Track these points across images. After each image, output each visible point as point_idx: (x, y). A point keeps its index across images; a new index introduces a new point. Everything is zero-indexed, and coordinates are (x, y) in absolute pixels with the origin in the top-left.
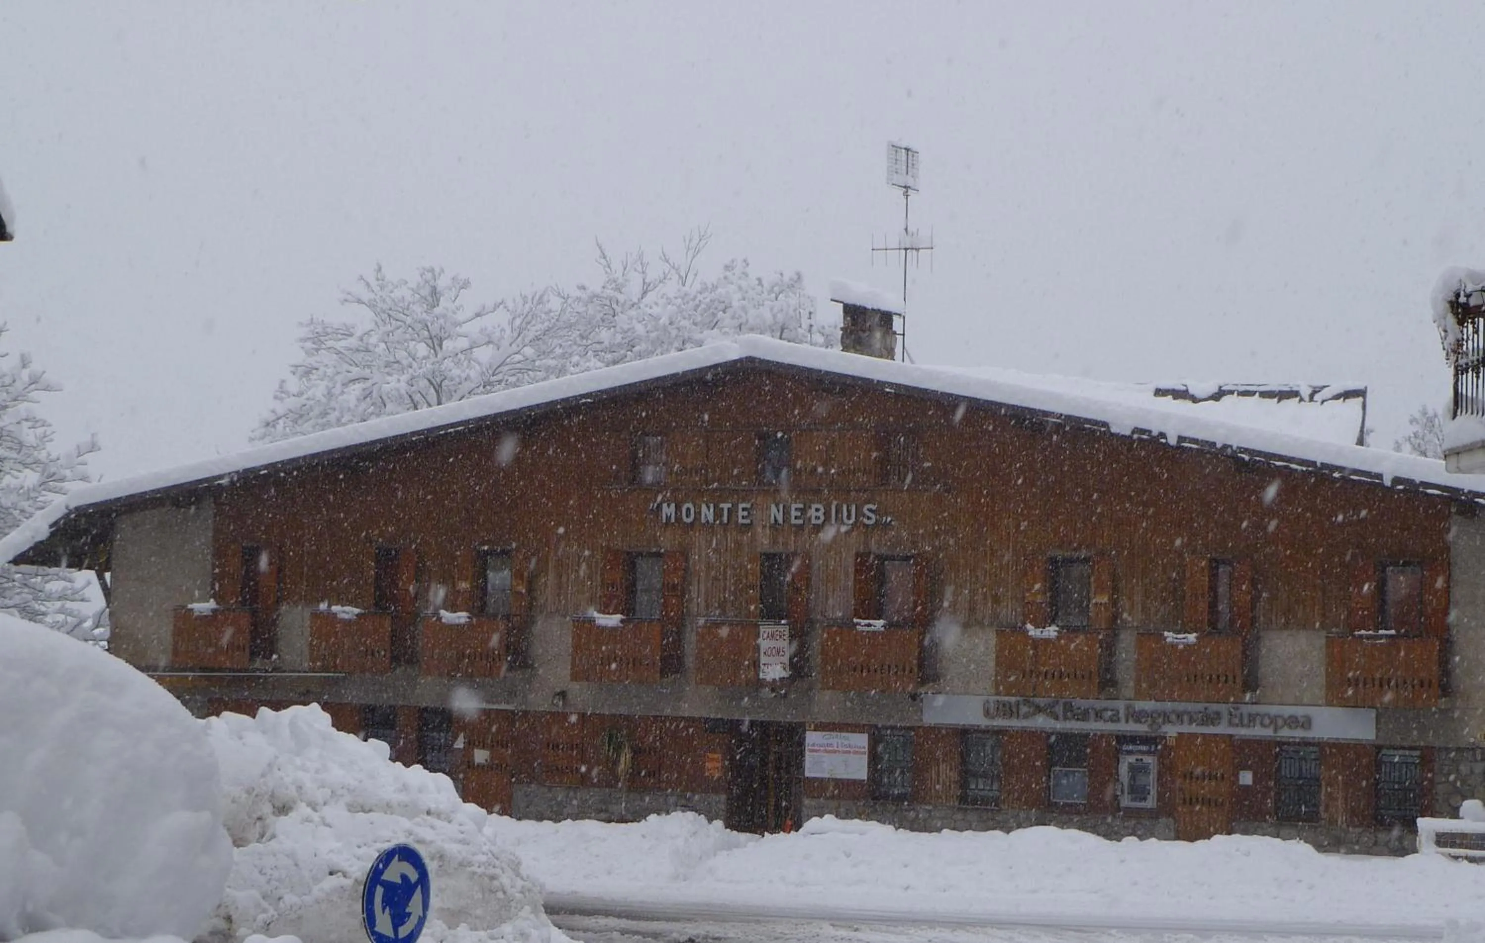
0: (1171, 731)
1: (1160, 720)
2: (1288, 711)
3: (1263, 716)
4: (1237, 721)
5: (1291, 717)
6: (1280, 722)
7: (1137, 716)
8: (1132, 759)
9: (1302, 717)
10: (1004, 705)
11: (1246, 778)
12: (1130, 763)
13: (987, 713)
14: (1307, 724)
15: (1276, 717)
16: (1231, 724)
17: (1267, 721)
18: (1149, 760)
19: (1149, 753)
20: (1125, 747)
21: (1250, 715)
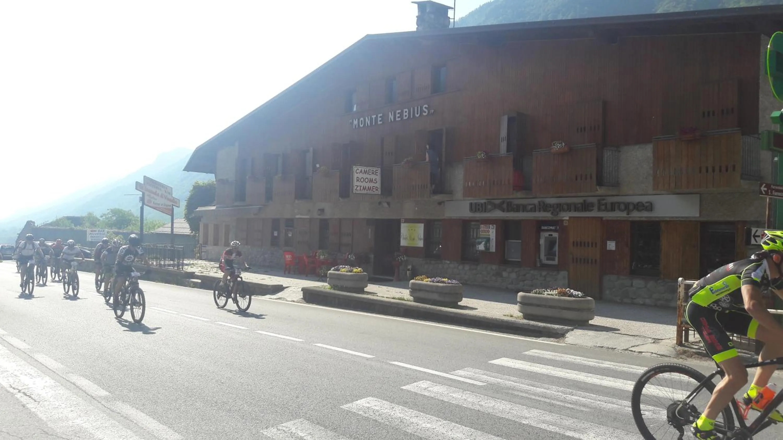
0: (565, 216)
1: (558, 210)
2: (636, 199)
3: (619, 203)
4: (603, 207)
5: (638, 203)
6: (631, 207)
7: (544, 207)
8: (546, 234)
9: (647, 202)
10: (479, 205)
11: (611, 245)
12: (546, 238)
13: (471, 210)
14: (650, 207)
15: (629, 204)
16: (599, 210)
17: (622, 207)
18: (555, 235)
19: (555, 231)
20: (543, 228)
21: (612, 204)
